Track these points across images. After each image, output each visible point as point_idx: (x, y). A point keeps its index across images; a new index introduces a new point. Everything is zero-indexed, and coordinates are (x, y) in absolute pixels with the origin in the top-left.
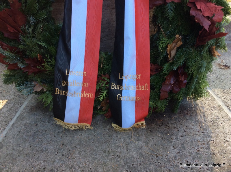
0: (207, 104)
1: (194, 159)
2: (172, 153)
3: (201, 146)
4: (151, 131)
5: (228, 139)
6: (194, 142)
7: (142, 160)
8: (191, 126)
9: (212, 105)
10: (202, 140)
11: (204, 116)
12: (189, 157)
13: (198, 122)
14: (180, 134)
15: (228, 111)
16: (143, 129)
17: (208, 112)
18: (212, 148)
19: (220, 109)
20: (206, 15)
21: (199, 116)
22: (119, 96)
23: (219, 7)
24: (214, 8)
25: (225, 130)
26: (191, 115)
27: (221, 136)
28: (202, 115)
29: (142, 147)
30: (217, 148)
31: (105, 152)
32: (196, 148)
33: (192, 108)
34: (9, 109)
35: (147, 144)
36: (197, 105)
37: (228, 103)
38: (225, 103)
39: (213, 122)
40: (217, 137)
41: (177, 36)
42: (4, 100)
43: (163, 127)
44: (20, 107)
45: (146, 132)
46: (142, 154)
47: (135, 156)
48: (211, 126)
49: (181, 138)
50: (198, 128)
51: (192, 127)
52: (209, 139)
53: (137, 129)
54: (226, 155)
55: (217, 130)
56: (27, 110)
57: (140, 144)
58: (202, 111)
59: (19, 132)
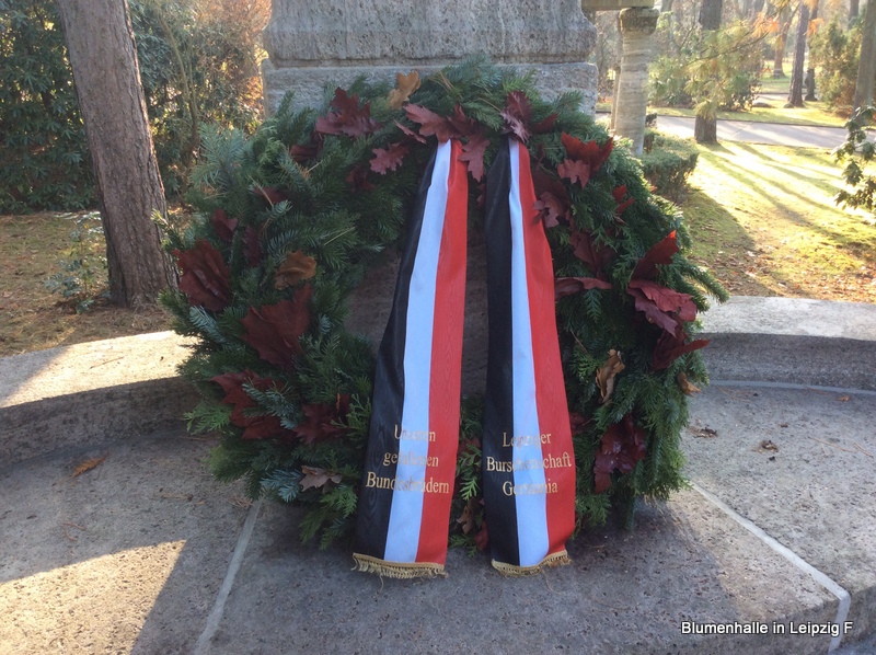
0: (690, 508)
1: (694, 609)
2: (646, 604)
3: (701, 586)
4: (585, 569)
5: (753, 568)
6: (685, 580)
7: (586, 624)
8: (669, 551)
9: (701, 509)
10: (700, 574)
11: (692, 531)
12: (684, 608)
13: (683, 543)
14: (651, 569)
15: (739, 517)
16: (566, 567)
17: (697, 523)
18: (726, 586)
19: (721, 515)
20: (665, 310)
21: (682, 532)
22: (508, 486)
23: (685, 296)
24: (677, 298)
25: (742, 552)
26: (662, 532)
27: (738, 563)
28: (687, 528)
29: (577, 601)
30: (735, 585)
31: (496, 619)
32: (693, 590)
33: (660, 517)
34: (201, 559)
35: (586, 593)
36: (670, 511)
37: (735, 502)
38: (728, 502)
39: (713, 540)
40: (728, 565)
41: (612, 352)
42: (177, 540)
43: (611, 560)
44: (233, 551)
45: (575, 573)
46: (581, 614)
47: (567, 619)
48: (712, 548)
49: (655, 575)
50: (686, 555)
51: (674, 553)
52: (713, 571)
53: (554, 567)
54: (757, 595)
55: (727, 554)
56: (256, 556)
57: (571, 595)
58: (684, 521)
59: (258, 604)
